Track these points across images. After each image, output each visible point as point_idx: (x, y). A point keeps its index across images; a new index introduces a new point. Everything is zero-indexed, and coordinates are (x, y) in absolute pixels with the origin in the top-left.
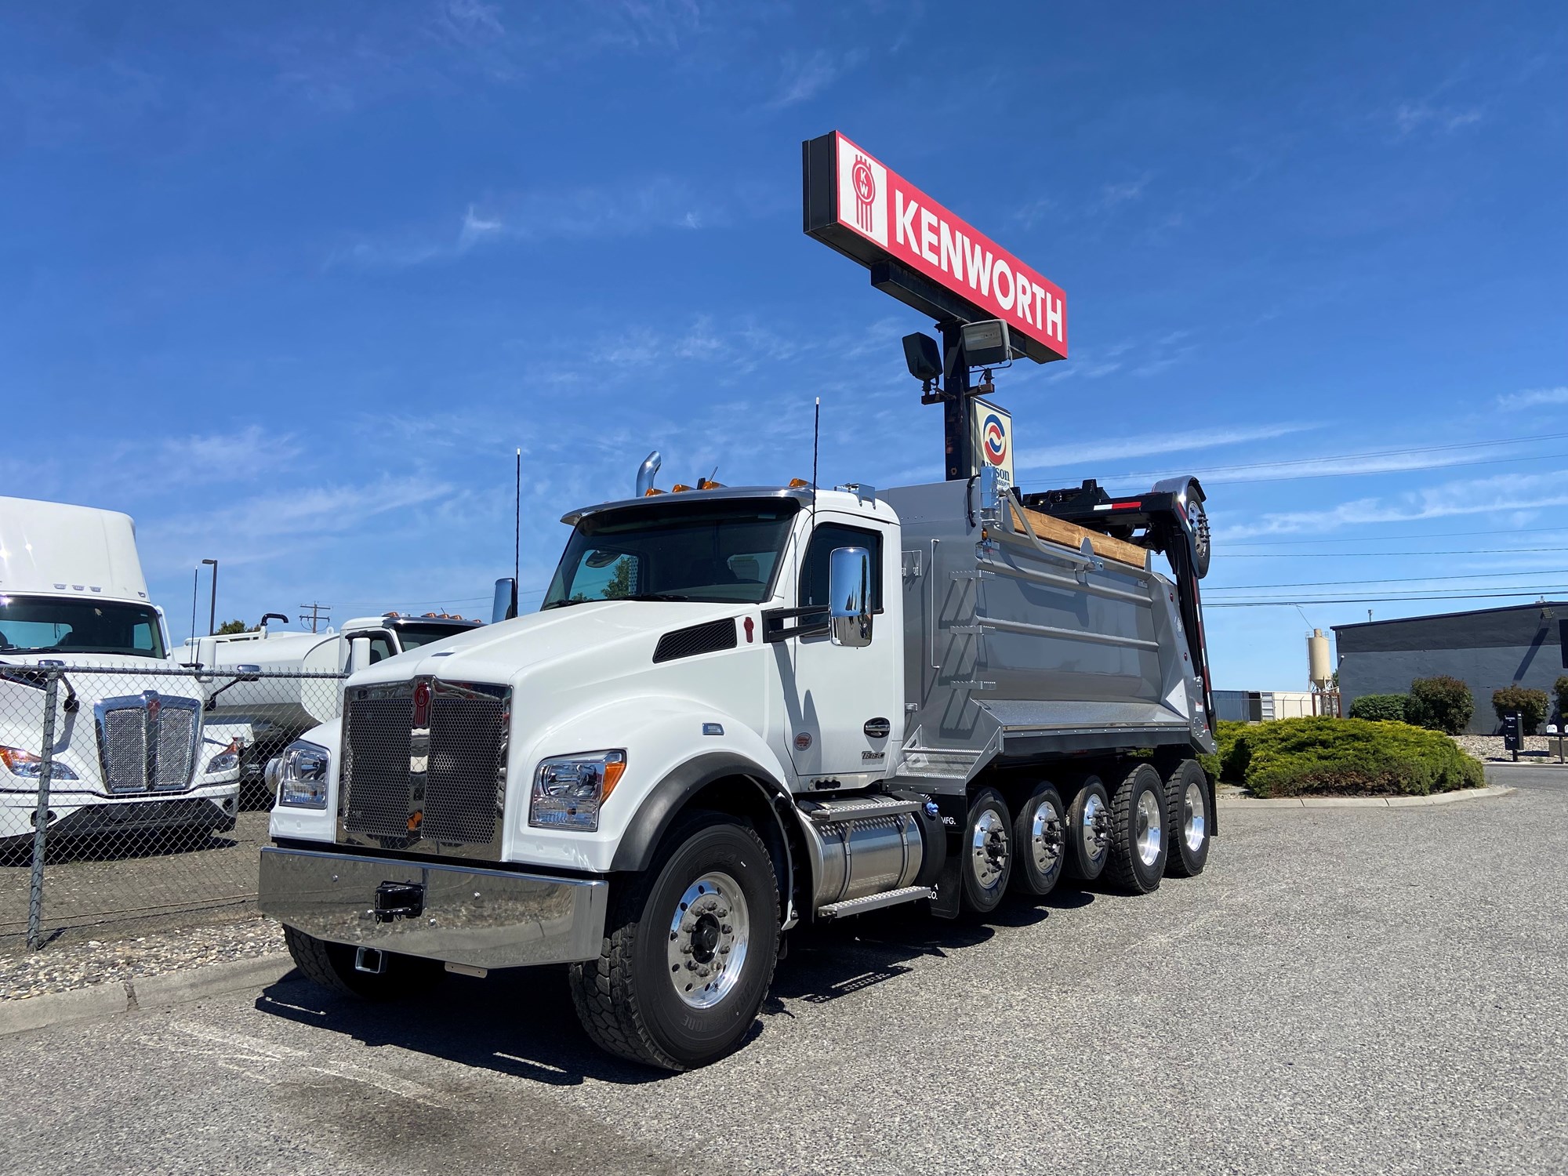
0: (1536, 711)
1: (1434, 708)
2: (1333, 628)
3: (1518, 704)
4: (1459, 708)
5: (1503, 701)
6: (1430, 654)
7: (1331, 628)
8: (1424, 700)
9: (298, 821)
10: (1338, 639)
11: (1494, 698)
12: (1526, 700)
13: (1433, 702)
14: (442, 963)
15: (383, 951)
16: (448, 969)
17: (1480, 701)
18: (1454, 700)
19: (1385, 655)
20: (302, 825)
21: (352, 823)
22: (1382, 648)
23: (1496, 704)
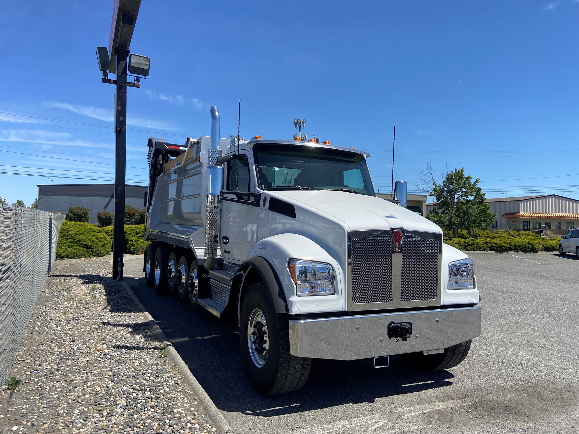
0: (112, 219)
1: (77, 218)
2: (38, 186)
3: (107, 217)
4: (86, 218)
5: (102, 216)
6: (76, 198)
7: (37, 185)
8: (74, 215)
9: (317, 303)
10: (40, 190)
11: (98, 214)
12: (109, 216)
13: (77, 216)
14: (422, 352)
15: (389, 356)
16: (425, 354)
17: (93, 215)
18: (85, 215)
19: (58, 198)
20: (320, 305)
21: (355, 300)
22: (56, 194)
23: (98, 216)
